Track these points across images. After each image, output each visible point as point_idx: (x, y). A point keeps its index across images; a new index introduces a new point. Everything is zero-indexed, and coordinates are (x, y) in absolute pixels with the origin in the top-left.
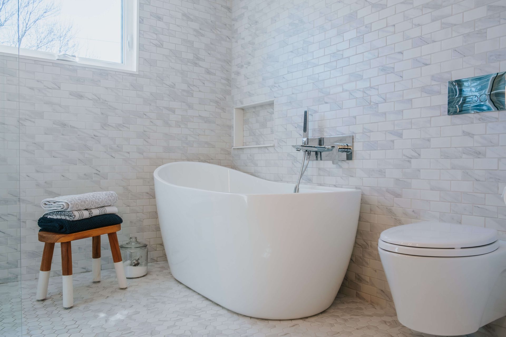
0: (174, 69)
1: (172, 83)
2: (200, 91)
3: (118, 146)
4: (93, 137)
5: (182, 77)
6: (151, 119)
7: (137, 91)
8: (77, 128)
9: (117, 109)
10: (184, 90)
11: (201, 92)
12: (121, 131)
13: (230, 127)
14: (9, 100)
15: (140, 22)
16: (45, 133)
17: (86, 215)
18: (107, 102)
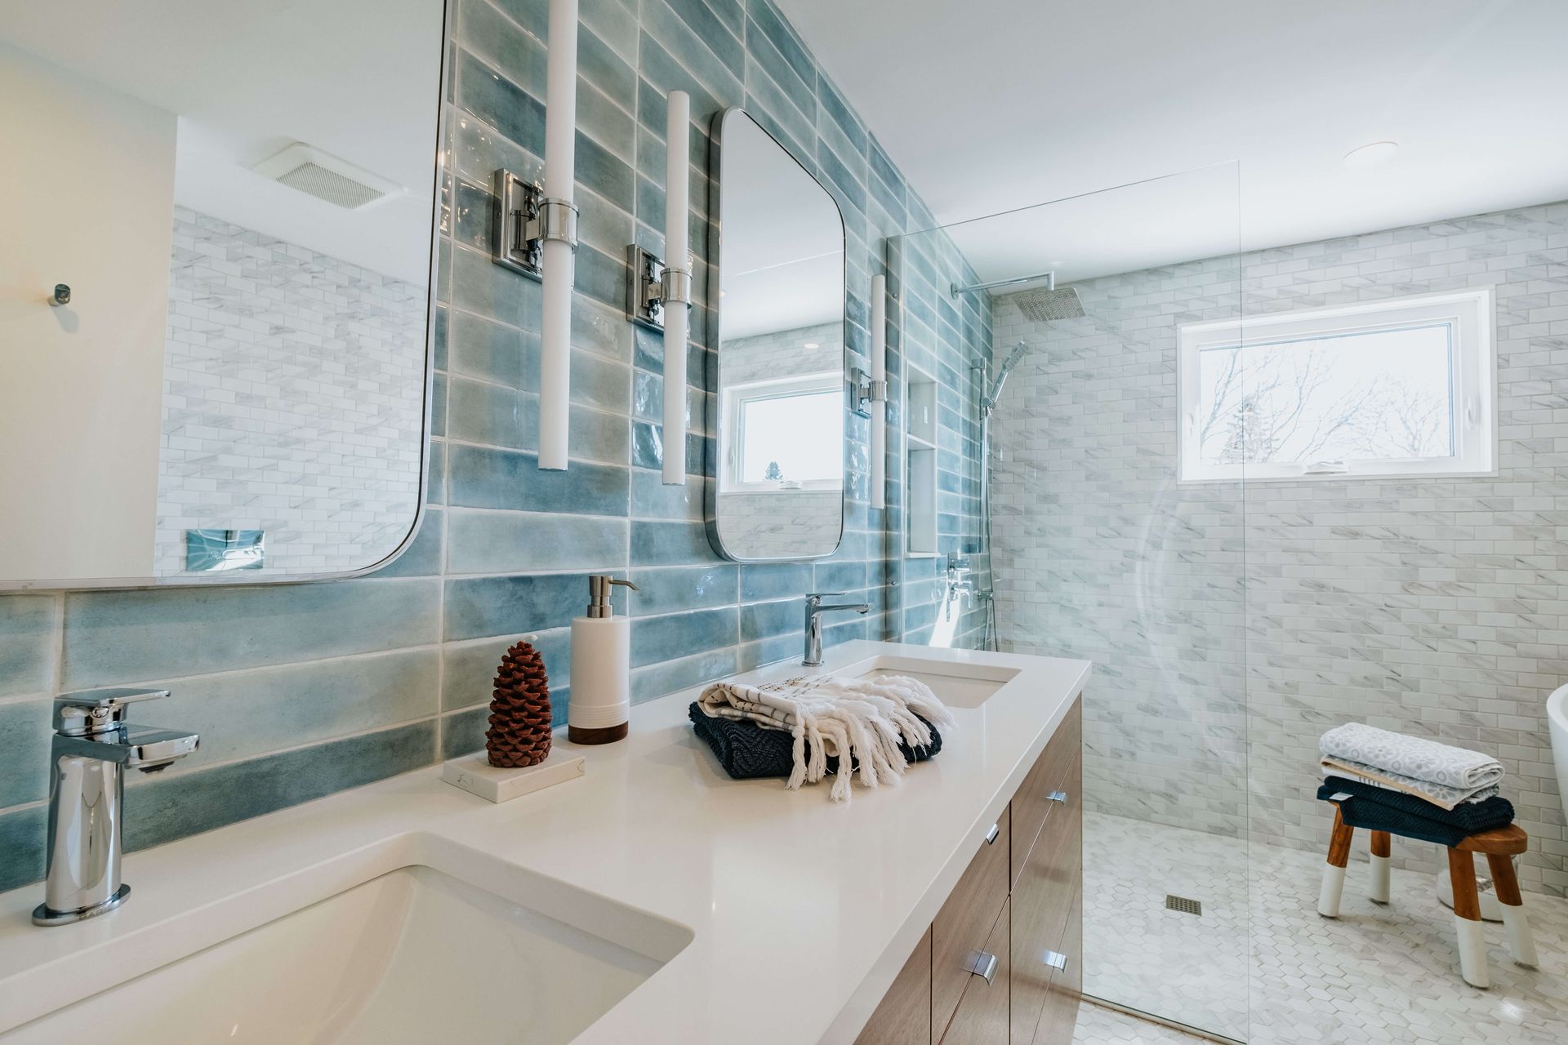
3: (1444, 627)
4: (1384, 607)
6: (1539, 569)
7: (1495, 511)
8: (1347, 592)
9: (1441, 553)
12: (1453, 596)
14: (1223, 551)
15: (1499, 367)
16: (1285, 601)
18: (1414, 541)
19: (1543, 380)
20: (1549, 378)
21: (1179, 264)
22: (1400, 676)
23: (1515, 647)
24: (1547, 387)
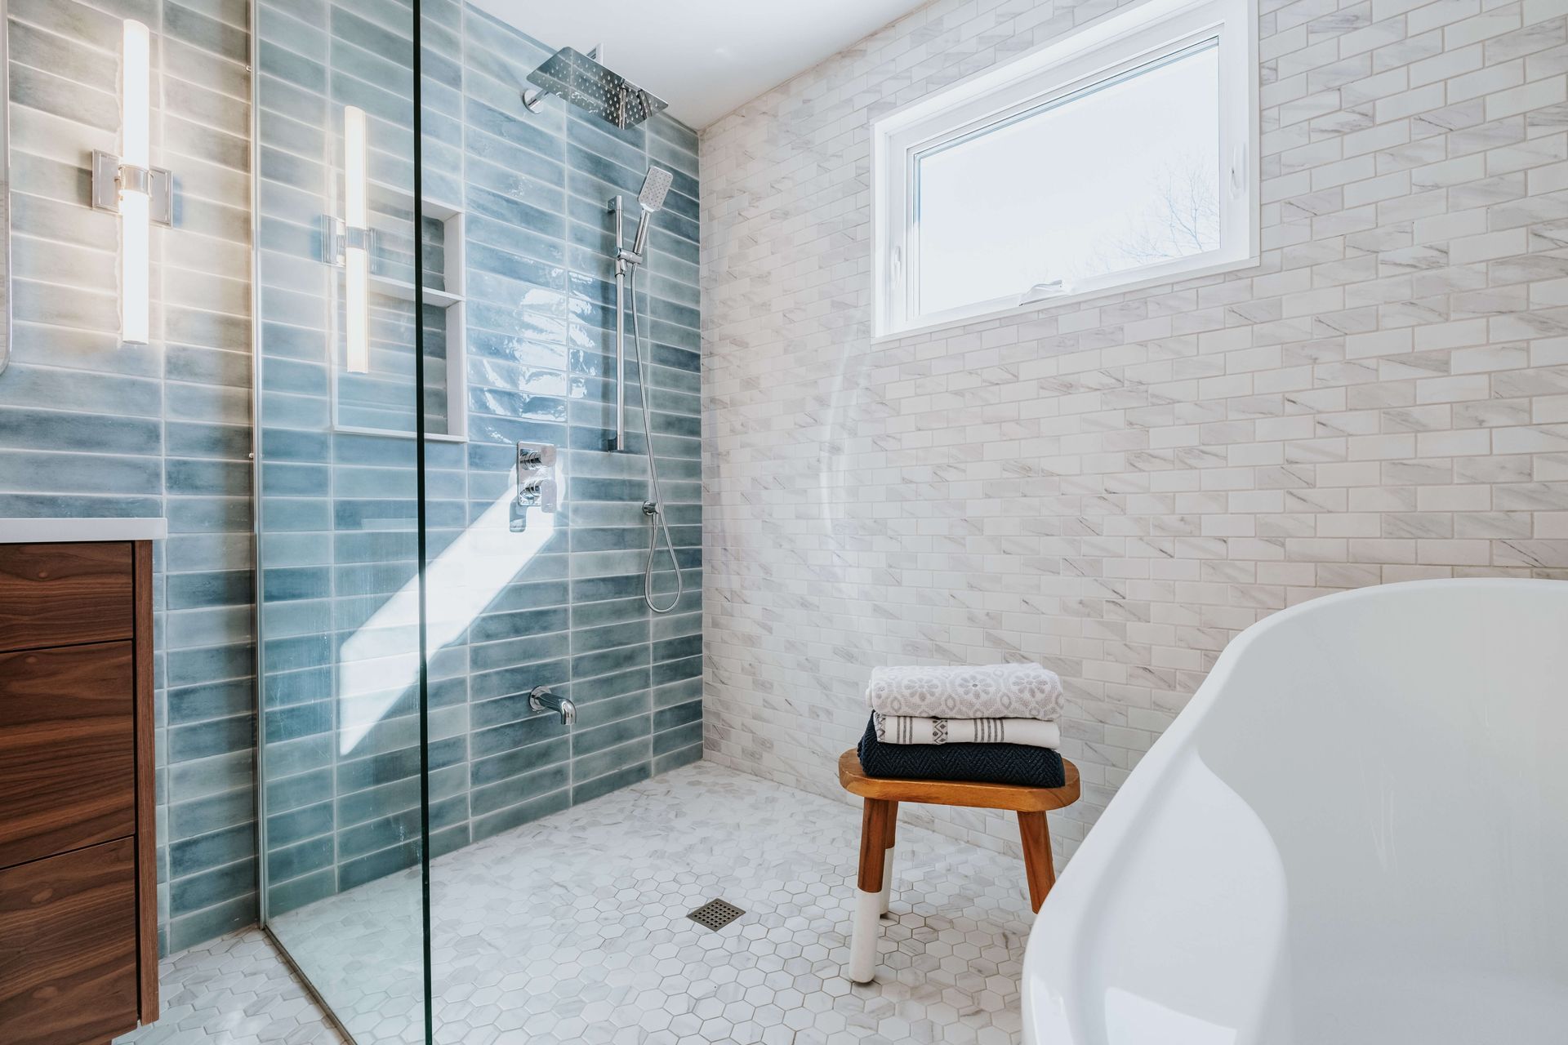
0: (1437, 187)
1: (1431, 247)
3: (1182, 520)
4: (1104, 495)
5: (1488, 207)
6: (1319, 412)
7: (1256, 323)
8: (1058, 475)
9: (1179, 402)
12: (1196, 468)
14: (920, 430)
15: (1262, 83)
16: (986, 494)
17: (923, 733)
18: (1144, 387)
19: (1329, 89)
20: (1337, 84)
21: (872, 35)
22: (1124, 598)
23: (1283, 545)
24: (1333, 99)
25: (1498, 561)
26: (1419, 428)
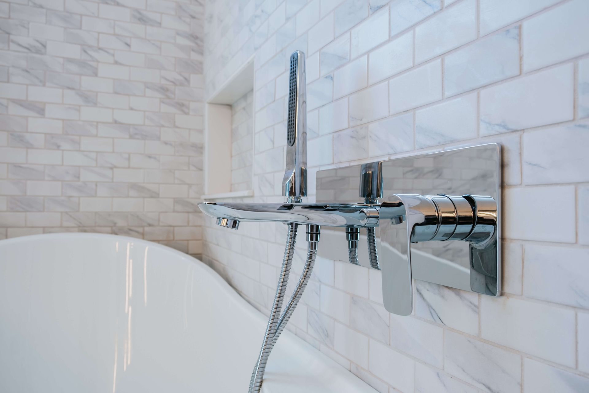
1: (37, 41)
2: (116, 63)
5: (65, 28)
10: (70, 61)
11: (121, 64)
13: (199, 149)
25: (65, 224)
26: (29, 146)
